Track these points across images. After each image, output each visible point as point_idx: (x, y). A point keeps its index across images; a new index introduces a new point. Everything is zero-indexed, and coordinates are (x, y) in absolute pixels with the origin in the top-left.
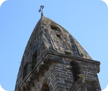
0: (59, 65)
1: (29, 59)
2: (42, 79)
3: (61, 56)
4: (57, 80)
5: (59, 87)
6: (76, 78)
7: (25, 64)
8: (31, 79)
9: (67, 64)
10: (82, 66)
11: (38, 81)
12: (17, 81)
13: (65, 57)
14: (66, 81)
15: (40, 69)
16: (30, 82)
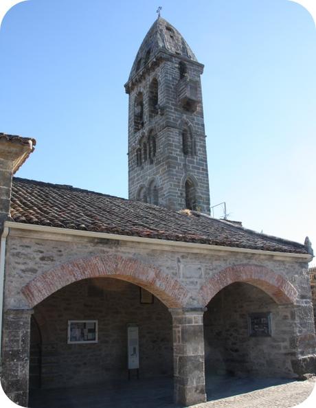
0: (169, 63)
1: (143, 55)
2: (153, 74)
3: (172, 55)
4: (165, 76)
5: (166, 83)
6: (182, 76)
7: (139, 59)
8: (143, 73)
9: (176, 63)
10: (188, 67)
11: (149, 75)
12: (131, 73)
13: (175, 57)
14: (173, 78)
15: (152, 65)
16: (141, 76)
